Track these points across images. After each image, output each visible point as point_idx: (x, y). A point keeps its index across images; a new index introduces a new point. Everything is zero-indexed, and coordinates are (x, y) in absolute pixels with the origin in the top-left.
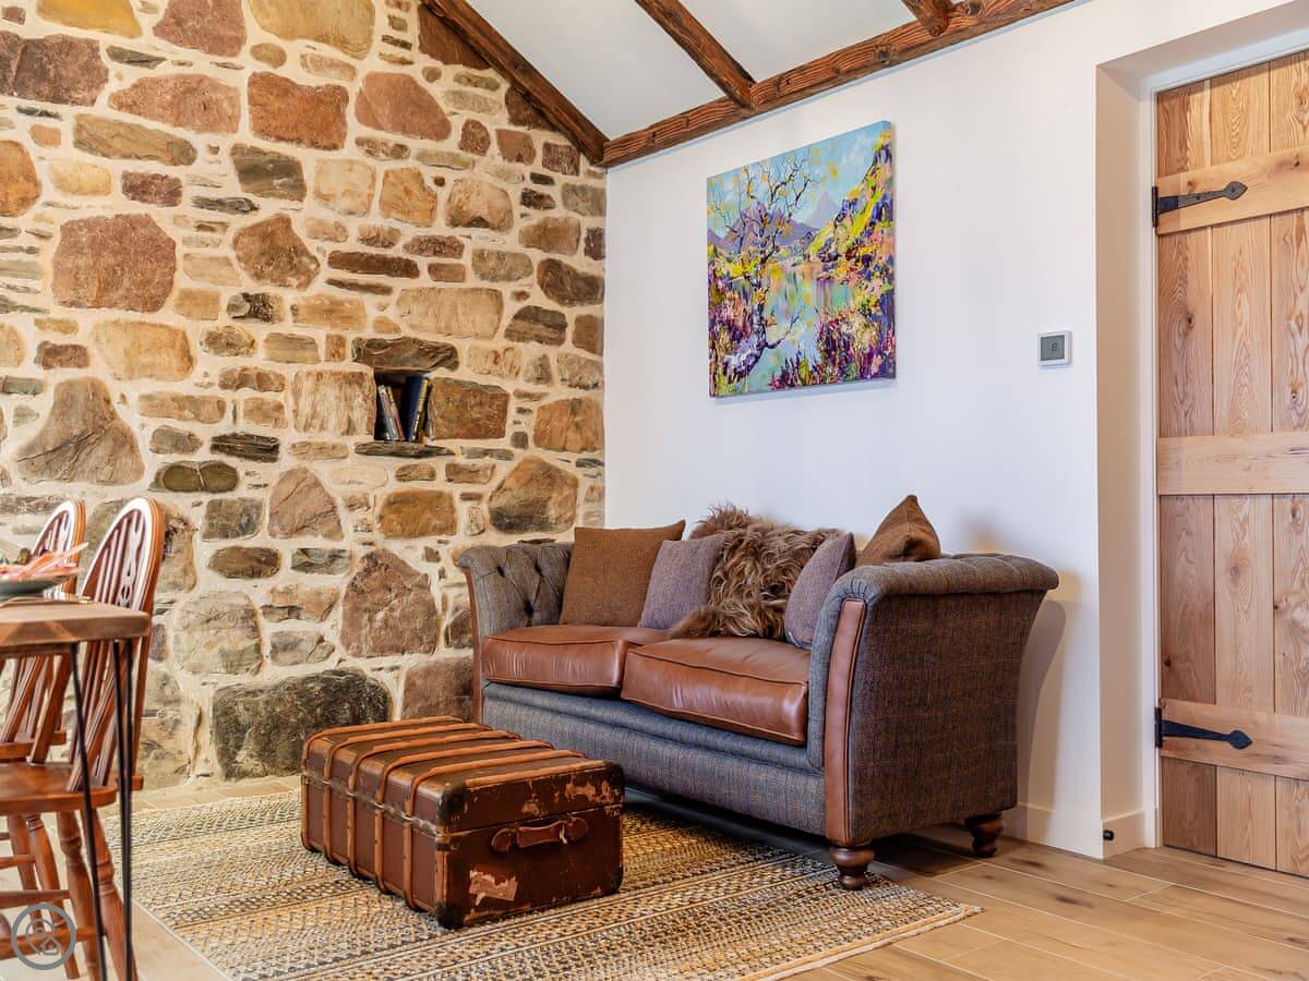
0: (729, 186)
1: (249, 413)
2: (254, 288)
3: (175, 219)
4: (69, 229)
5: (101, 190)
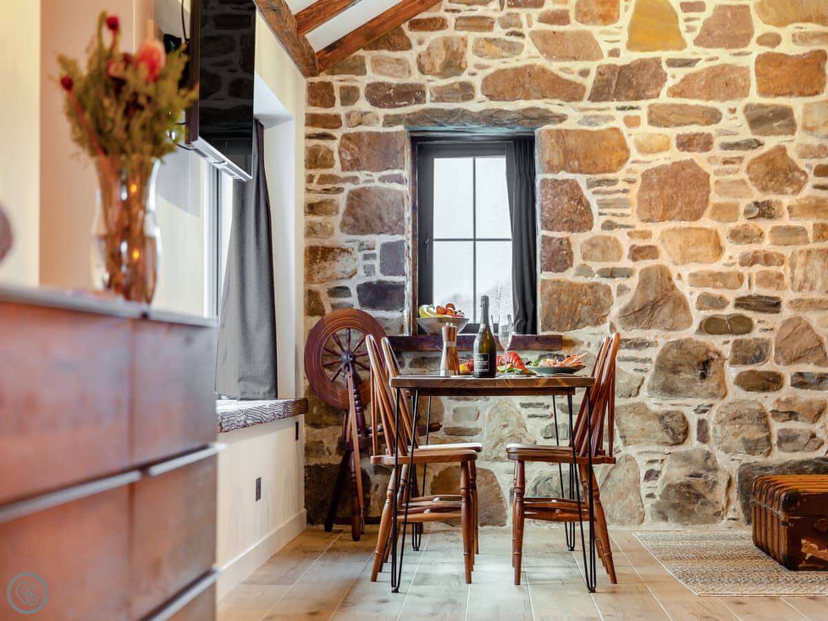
1: (759, 282)
2: (761, 197)
3: (709, 160)
4: (645, 176)
5: (664, 148)
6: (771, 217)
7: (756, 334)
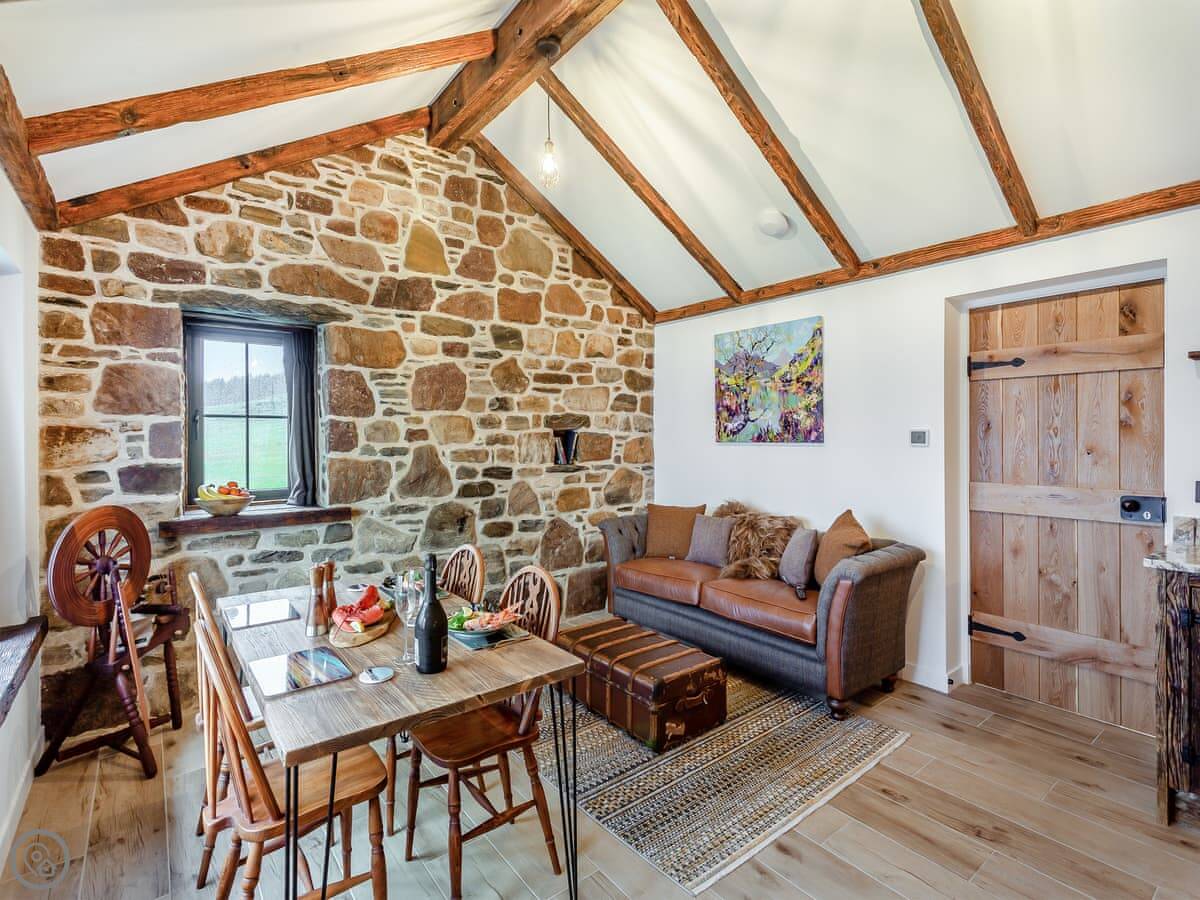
0: (727, 340)
1: (499, 457)
2: (500, 394)
3: (466, 364)
4: (419, 373)
5: (433, 352)
6: (507, 409)
7: (497, 495)
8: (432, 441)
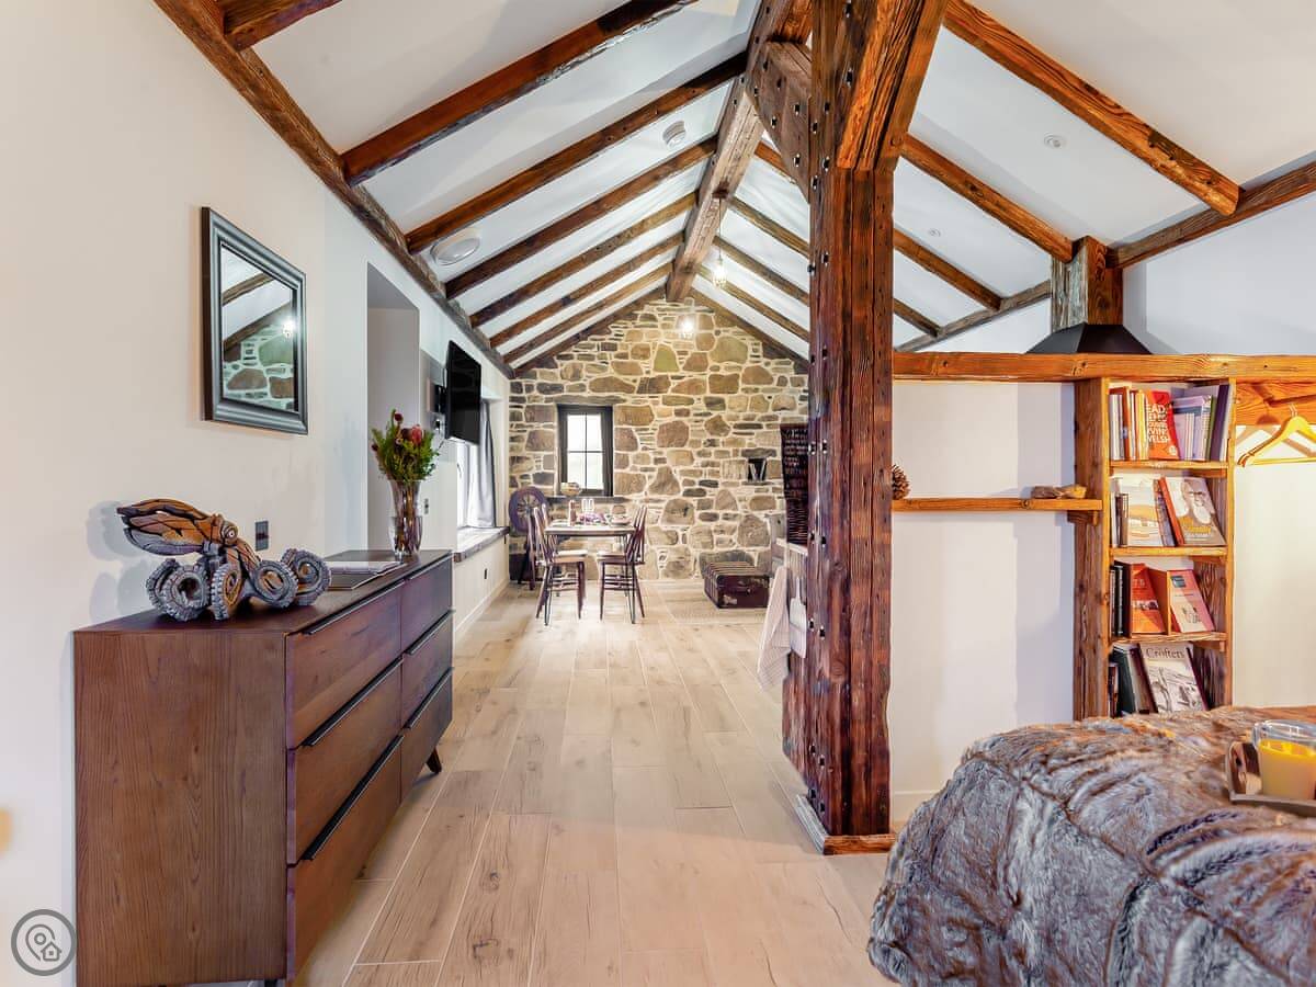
1: (709, 474)
2: (711, 437)
3: (689, 420)
4: (661, 427)
5: (669, 415)
6: (714, 446)
7: (707, 497)
8: (669, 464)
